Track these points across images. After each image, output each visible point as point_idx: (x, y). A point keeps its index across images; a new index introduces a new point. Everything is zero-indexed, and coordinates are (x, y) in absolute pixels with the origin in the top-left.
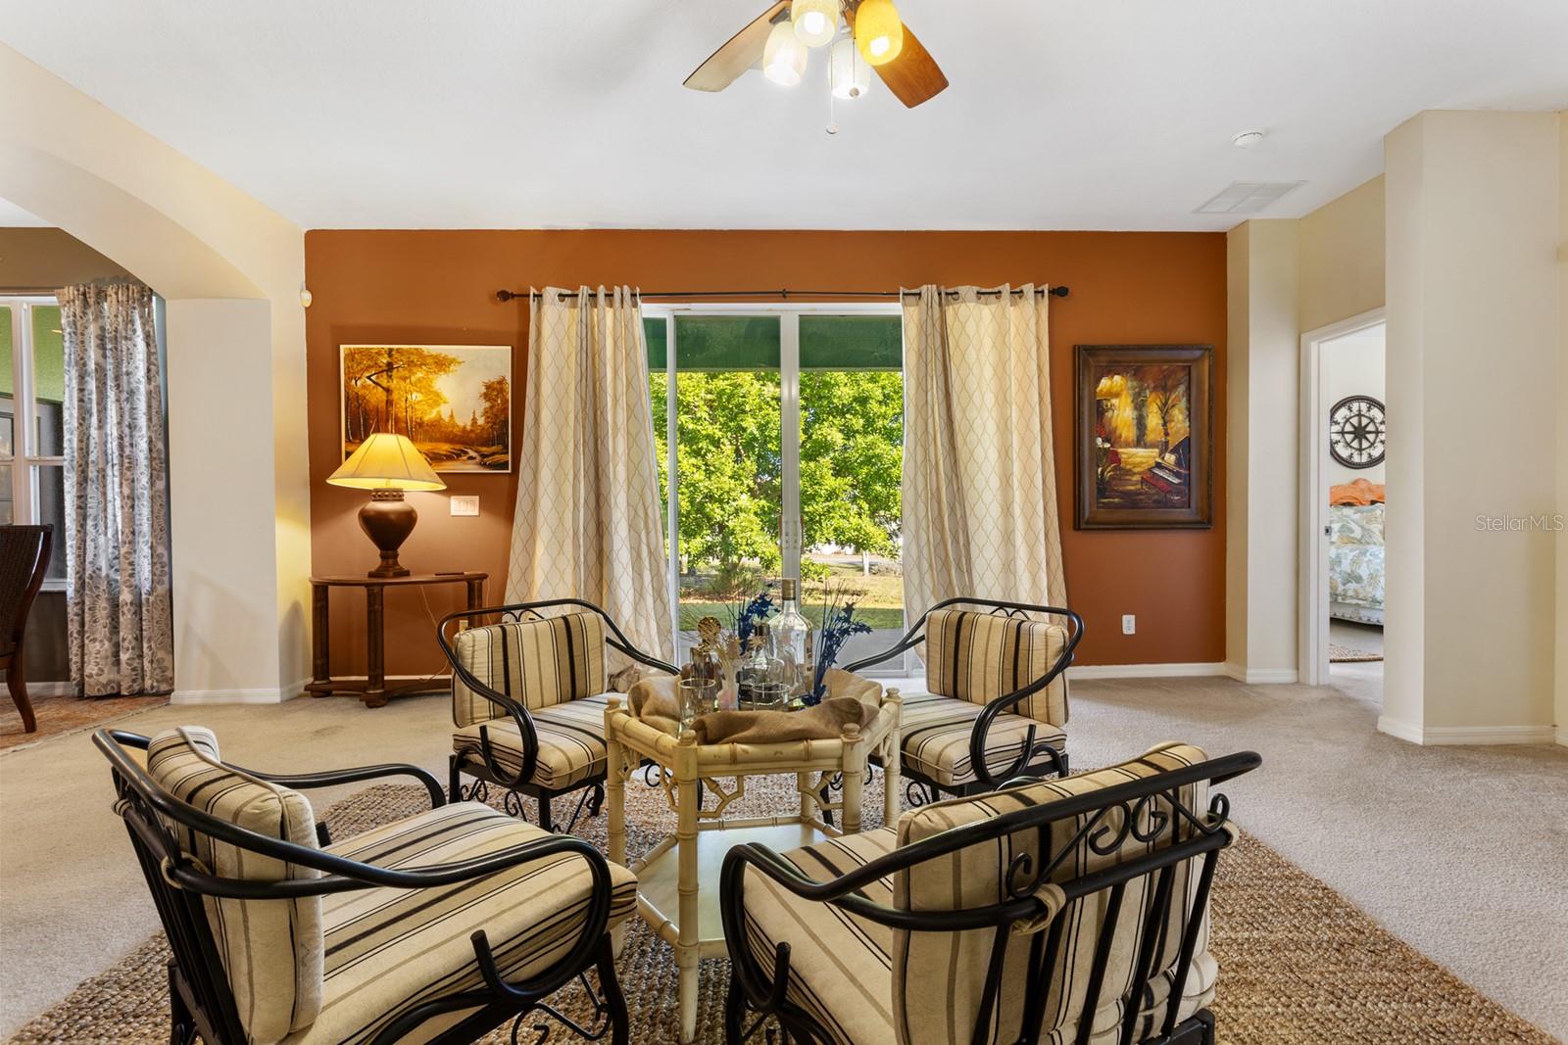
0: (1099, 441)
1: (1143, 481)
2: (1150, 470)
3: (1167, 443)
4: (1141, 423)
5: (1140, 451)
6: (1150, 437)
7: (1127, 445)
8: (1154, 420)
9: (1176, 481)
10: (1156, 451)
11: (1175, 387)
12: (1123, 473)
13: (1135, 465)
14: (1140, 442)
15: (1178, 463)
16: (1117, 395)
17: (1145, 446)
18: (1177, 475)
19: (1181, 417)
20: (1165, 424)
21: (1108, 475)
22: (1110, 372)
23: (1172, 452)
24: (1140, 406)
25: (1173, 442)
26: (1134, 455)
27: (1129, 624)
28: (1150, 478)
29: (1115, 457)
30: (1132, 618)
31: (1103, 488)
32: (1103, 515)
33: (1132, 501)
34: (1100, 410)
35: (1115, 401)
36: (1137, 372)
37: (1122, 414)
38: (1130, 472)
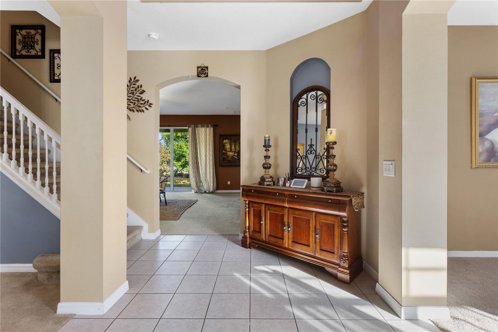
0: (224, 151)
1: (231, 158)
2: (233, 156)
3: (235, 152)
4: (231, 148)
5: (231, 153)
6: (233, 150)
7: (229, 152)
8: (233, 147)
9: (237, 158)
10: (233, 153)
11: (237, 142)
12: (228, 156)
13: (230, 155)
14: (231, 151)
15: (237, 155)
16: (227, 143)
17: (232, 152)
18: (237, 157)
19: (238, 147)
20: (235, 148)
21: (225, 157)
22: (226, 139)
23: (236, 153)
24: (231, 145)
25: (236, 152)
26: (230, 154)
27: (229, 183)
28: (232, 157)
29: (226, 154)
30: (230, 182)
31: (224, 159)
32: (224, 164)
33: (229, 161)
34: (224, 146)
35: (226, 144)
36: (230, 139)
37: (228, 146)
38: (229, 157)
